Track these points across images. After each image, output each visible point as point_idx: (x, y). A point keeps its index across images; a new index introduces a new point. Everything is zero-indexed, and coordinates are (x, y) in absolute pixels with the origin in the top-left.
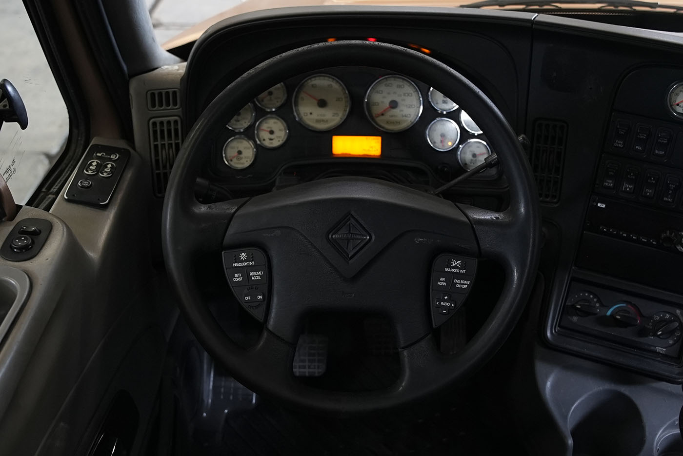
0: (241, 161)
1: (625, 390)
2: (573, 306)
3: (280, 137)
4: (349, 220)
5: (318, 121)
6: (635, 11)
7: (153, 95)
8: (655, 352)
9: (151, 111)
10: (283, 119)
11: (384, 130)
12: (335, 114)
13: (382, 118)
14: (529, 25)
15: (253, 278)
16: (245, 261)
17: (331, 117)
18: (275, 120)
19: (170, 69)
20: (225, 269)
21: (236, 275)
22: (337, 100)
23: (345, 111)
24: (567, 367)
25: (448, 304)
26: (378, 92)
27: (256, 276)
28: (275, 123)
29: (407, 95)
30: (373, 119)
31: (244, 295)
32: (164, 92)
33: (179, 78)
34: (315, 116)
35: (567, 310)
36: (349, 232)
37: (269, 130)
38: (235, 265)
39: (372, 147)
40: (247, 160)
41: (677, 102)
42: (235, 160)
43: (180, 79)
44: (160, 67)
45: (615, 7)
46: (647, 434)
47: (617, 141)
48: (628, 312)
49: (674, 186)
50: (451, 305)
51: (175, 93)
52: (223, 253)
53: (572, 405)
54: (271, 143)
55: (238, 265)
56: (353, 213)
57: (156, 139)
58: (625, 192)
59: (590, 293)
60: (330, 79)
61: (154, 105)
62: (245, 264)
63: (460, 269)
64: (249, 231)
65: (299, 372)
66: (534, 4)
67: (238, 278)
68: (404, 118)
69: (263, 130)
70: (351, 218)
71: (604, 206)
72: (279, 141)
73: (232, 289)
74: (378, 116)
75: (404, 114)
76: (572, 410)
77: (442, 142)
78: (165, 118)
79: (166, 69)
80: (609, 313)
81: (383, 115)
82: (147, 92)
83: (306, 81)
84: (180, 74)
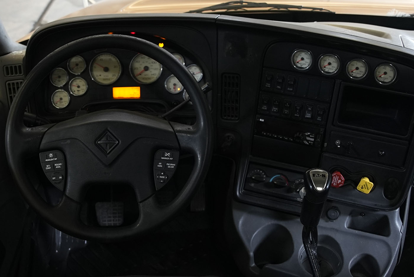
0: (62, 104)
1: (283, 223)
2: (251, 178)
3: (83, 89)
4: (107, 133)
5: (104, 79)
6: (289, 11)
7: (7, 68)
8: (297, 201)
9: (6, 77)
10: (84, 79)
11: (142, 83)
12: (114, 75)
13: (140, 76)
14: (214, 21)
15: (57, 167)
16: (52, 158)
17: (111, 76)
18: (80, 80)
19: (17, 53)
20: (41, 162)
21: (47, 166)
22: (114, 68)
23: (119, 73)
24: (251, 212)
25: (163, 177)
26: (137, 62)
27: (58, 166)
28: (80, 81)
29: (153, 63)
30: (135, 77)
31: (52, 177)
32: (13, 66)
33: (22, 57)
34: (102, 77)
35: (248, 180)
36: (107, 139)
37: (77, 85)
38: (47, 160)
39: (135, 93)
40: (65, 103)
41: (297, 61)
42: (58, 103)
43: (22, 59)
44: (12, 52)
45: (278, 9)
46: (295, 247)
47: (267, 84)
48: (281, 179)
49: (299, 108)
50: (165, 177)
51: (20, 67)
52: (40, 154)
53: (254, 233)
54: (79, 93)
55: (48, 160)
56: (109, 129)
57: (10, 93)
58: (274, 112)
59: (260, 170)
60: (110, 56)
61: (8, 74)
62: (52, 160)
63: (170, 158)
64: (53, 141)
65: (108, 224)
66: (231, 9)
67: (48, 167)
68: (153, 76)
69: (74, 86)
70: (108, 132)
71: (263, 120)
72: (83, 91)
73: (46, 174)
74: (138, 75)
75: (152, 74)
76: (253, 236)
77: (174, 88)
78: (16, 81)
79: (15, 53)
80: (271, 180)
81: (140, 74)
82: (4, 66)
83: (97, 57)
84: (23, 55)
